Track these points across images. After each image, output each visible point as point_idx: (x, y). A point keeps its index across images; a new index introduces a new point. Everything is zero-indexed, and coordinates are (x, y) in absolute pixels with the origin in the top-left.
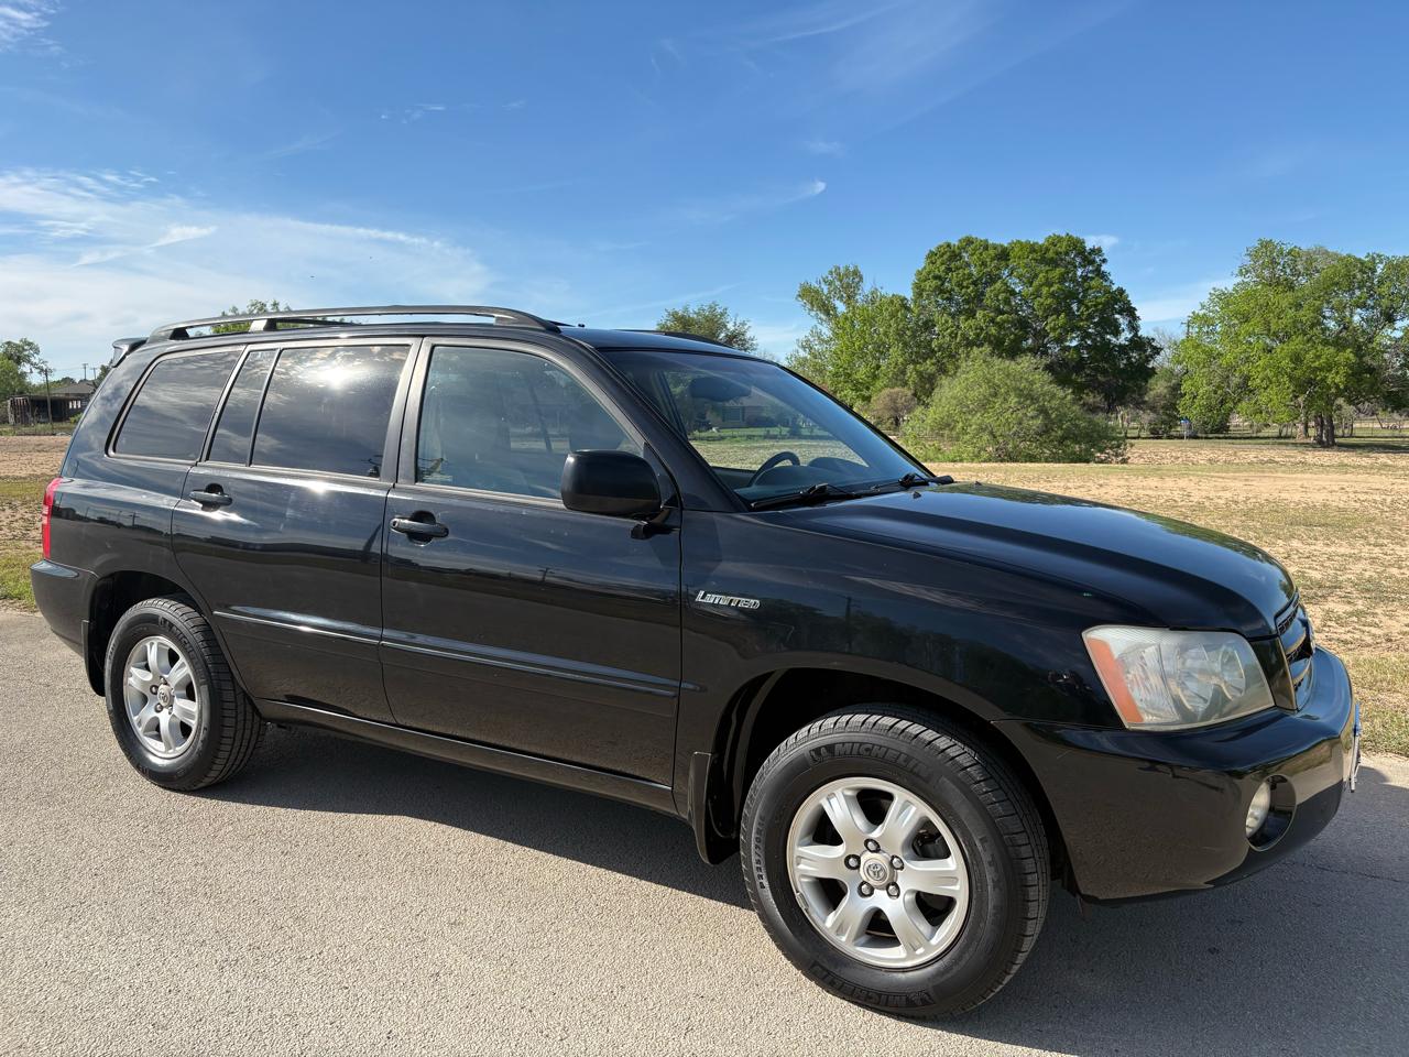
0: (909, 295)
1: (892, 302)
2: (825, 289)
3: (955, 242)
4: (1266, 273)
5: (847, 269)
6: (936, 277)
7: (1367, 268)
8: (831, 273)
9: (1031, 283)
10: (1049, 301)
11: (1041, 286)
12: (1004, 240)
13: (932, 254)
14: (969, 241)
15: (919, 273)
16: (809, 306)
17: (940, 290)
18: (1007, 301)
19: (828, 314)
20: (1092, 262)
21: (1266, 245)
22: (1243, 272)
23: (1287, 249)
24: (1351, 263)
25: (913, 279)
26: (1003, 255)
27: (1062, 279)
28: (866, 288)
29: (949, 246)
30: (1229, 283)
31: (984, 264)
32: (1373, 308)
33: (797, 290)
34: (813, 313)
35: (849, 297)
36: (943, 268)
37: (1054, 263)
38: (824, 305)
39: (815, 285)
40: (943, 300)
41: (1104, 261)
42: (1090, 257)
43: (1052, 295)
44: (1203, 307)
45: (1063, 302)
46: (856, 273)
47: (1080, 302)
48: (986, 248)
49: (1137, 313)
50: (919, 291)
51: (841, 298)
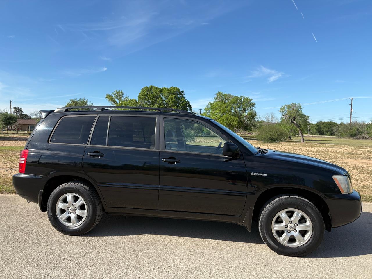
0: (137, 99)
1: (133, 101)
2: (113, 96)
3: (149, 87)
4: (220, 99)
5: (119, 91)
6: (144, 95)
7: (240, 99)
8: (115, 92)
9: (168, 98)
10: (172, 103)
11: (170, 99)
12: (160, 87)
13: (143, 89)
14: (152, 87)
15: (140, 94)
16: (109, 100)
17: (145, 99)
18: (162, 102)
19: (114, 103)
20: (182, 94)
21: (220, 93)
22: (215, 98)
23: (224, 94)
24: (237, 98)
25: (138, 95)
26: (161, 91)
27: (175, 98)
28: (125, 96)
29: (147, 87)
30: (212, 101)
31: (156, 93)
32: (241, 108)
33: (105, 96)
34: (110, 102)
35: (120, 99)
36: (146, 93)
37: (173, 94)
38: (113, 100)
39: (110, 95)
40: (146, 101)
41: (184, 94)
42: (181, 93)
43: (173, 102)
44: (207, 106)
45: (175, 103)
46: (122, 92)
47: (179, 104)
48: (157, 89)
49: (192, 107)
50: (140, 98)
51: (118, 98)
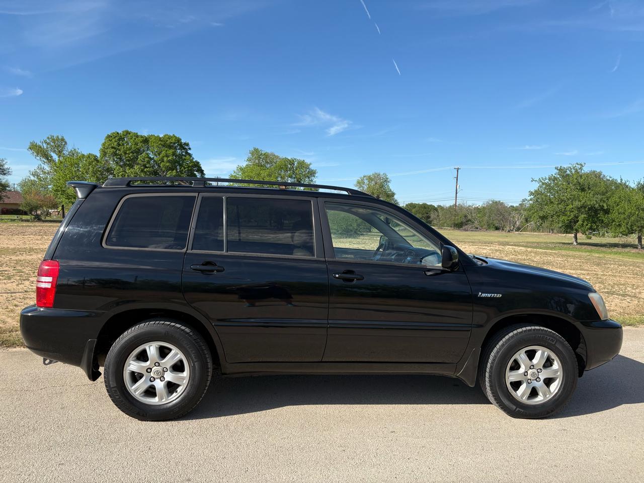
0: (98, 155)
1: (89, 157)
2: (45, 146)
3: (120, 132)
4: (257, 161)
5: (58, 137)
6: (113, 148)
7: (292, 162)
8: (48, 138)
9: (159, 154)
10: (168, 164)
11: (163, 157)
12: (145, 133)
13: (109, 136)
14: (128, 133)
15: (104, 144)
16: (35, 154)
17: (115, 154)
18: (149, 162)
19: (48, 159)
20: (184, 149)
21: (256, 150)
22: (249, 160)
23: (263, 152)
24: (286, 160)
25: (101, 147)
26: (146, 141)
27: (174, 154)
28: (69, 147)
29: (118, 133)
30: (244, 164)
31: (136, 144)
32: (295, 178)
33: (28, 145)
34: (38, 158)
35: (59, 152)
36: (116, 143)
37: (170, 147)
38: (45, 155)
39: (39, 143)
40: (117, 158)
41: (190, 149)
42: (184, 147)
43: (169, 161)
44: (235, 172)
45: (173, 166)
46: (63, 140)
47: (181, 165)
48: (137, 136)
49: (204, 172)
50: (104, 153)
51: (54, 152)
